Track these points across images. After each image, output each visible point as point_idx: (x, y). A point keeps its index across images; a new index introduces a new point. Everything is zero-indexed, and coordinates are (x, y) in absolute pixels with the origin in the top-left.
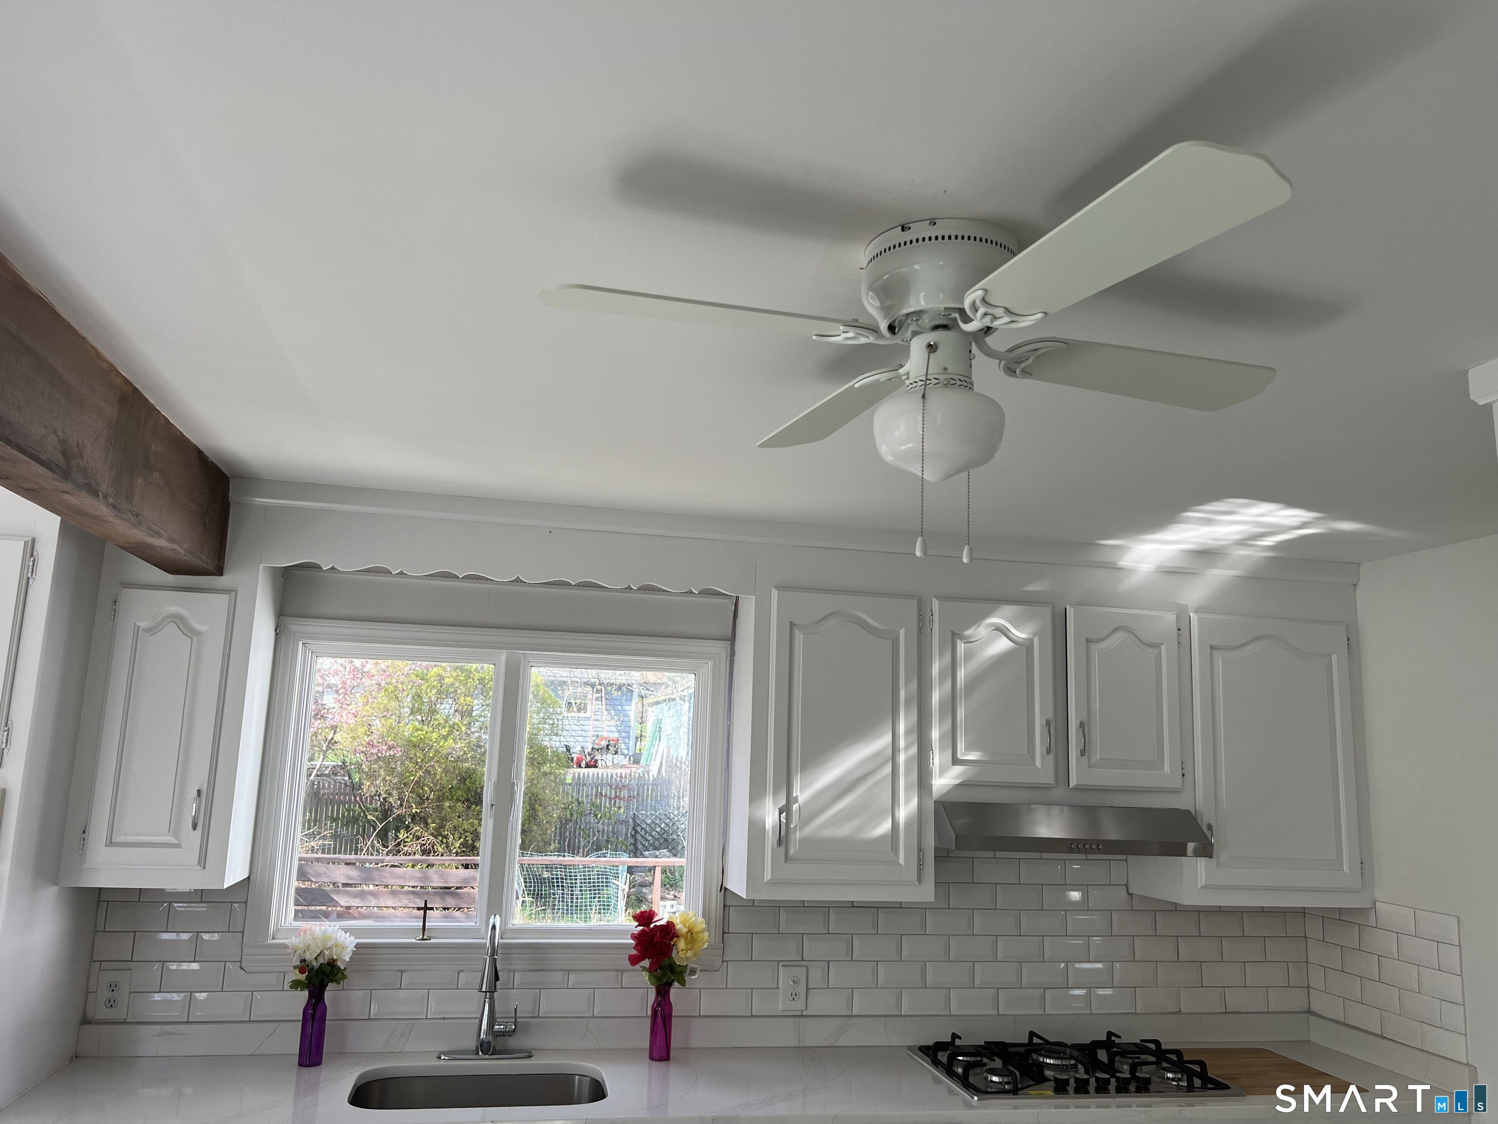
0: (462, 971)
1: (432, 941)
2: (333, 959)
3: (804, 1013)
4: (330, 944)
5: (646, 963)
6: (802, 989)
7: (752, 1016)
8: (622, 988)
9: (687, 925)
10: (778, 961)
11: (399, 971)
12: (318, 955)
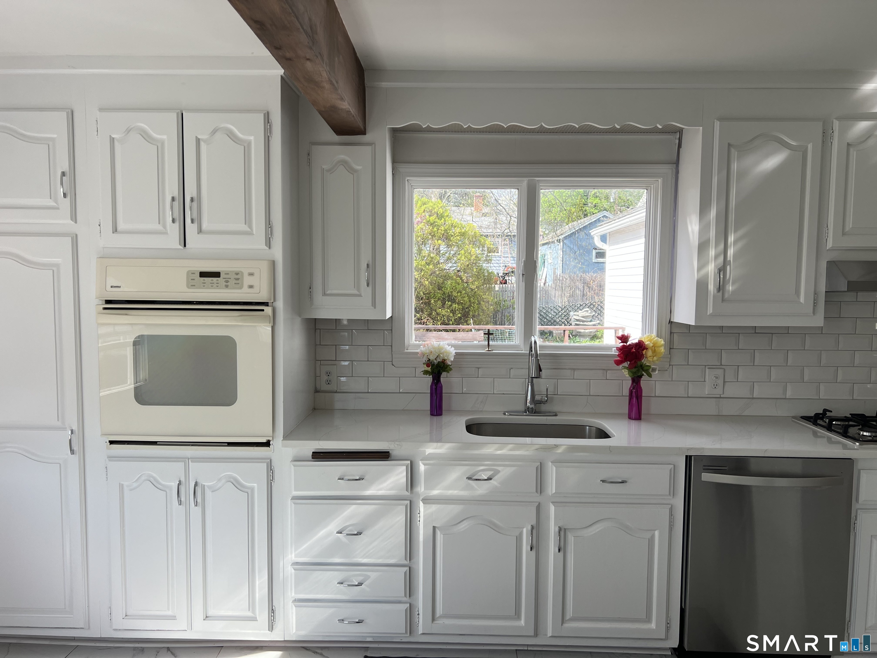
0: (512, 368)
1: (494, 351)
2: (444, 359)
3: (722, 396)
4: (442, 351)
5: (626, 364)
6: (720, 382)
7: (688, 397)
8: (607, 379)
9: (652, 342)
10: (705, 365)
11: (477, 368)
12: (437, 357)
